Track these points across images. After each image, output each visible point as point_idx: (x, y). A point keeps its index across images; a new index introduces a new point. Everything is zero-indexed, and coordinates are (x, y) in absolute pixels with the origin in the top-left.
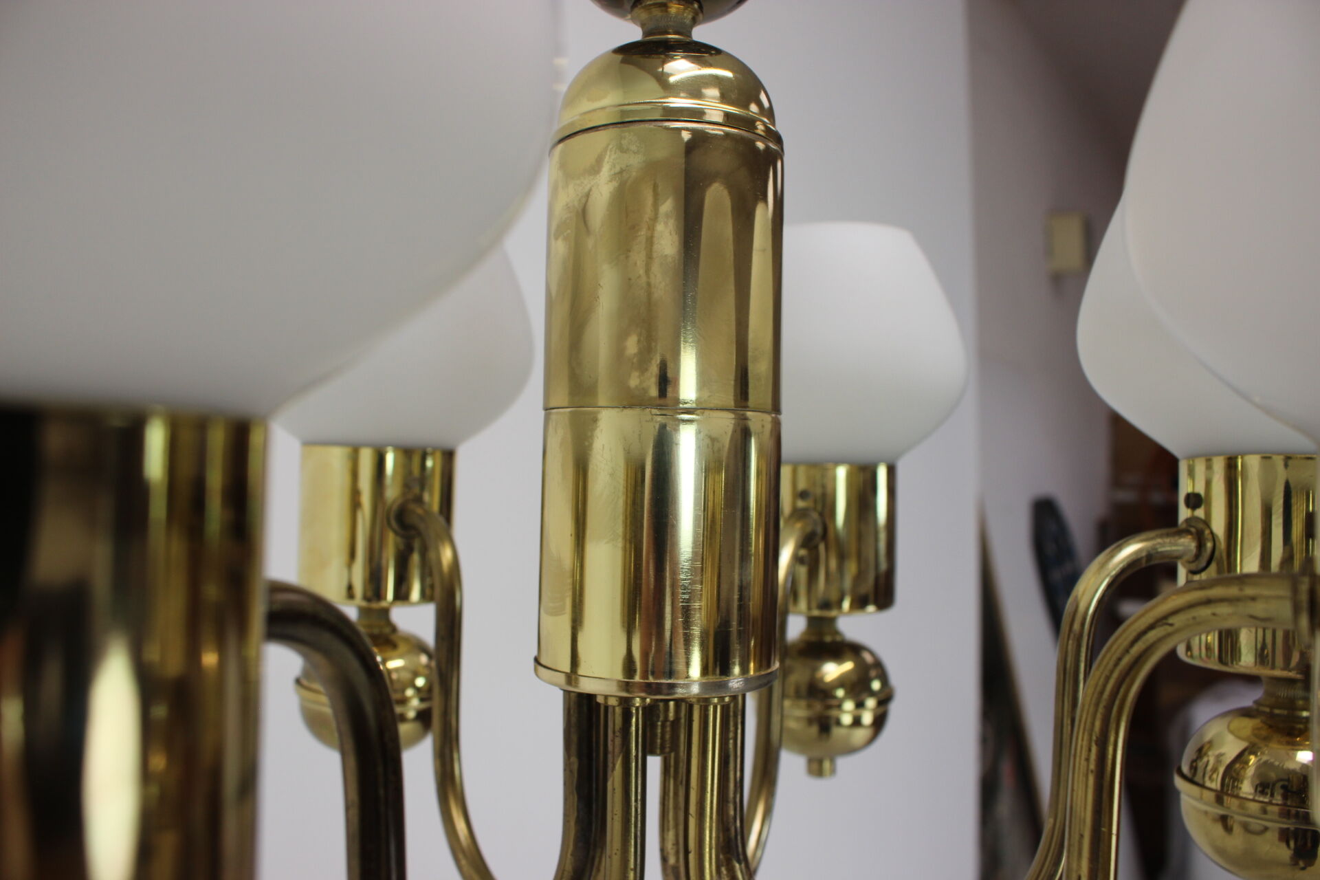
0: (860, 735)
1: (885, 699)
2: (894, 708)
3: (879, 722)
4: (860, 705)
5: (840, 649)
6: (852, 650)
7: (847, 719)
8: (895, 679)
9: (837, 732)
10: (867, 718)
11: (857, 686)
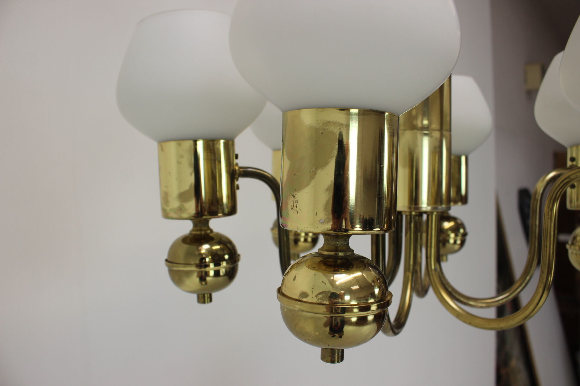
0: (456, 247)
1: (465, 235)
2: (468, 238)
3: (463, 243)
4: (456, 235)
5: (449, 219)
6: (454, 219)
7: (452, 241)
8: (468, 230)
9: (447, 245)
10: (459, 242)
11: (455, 230)
